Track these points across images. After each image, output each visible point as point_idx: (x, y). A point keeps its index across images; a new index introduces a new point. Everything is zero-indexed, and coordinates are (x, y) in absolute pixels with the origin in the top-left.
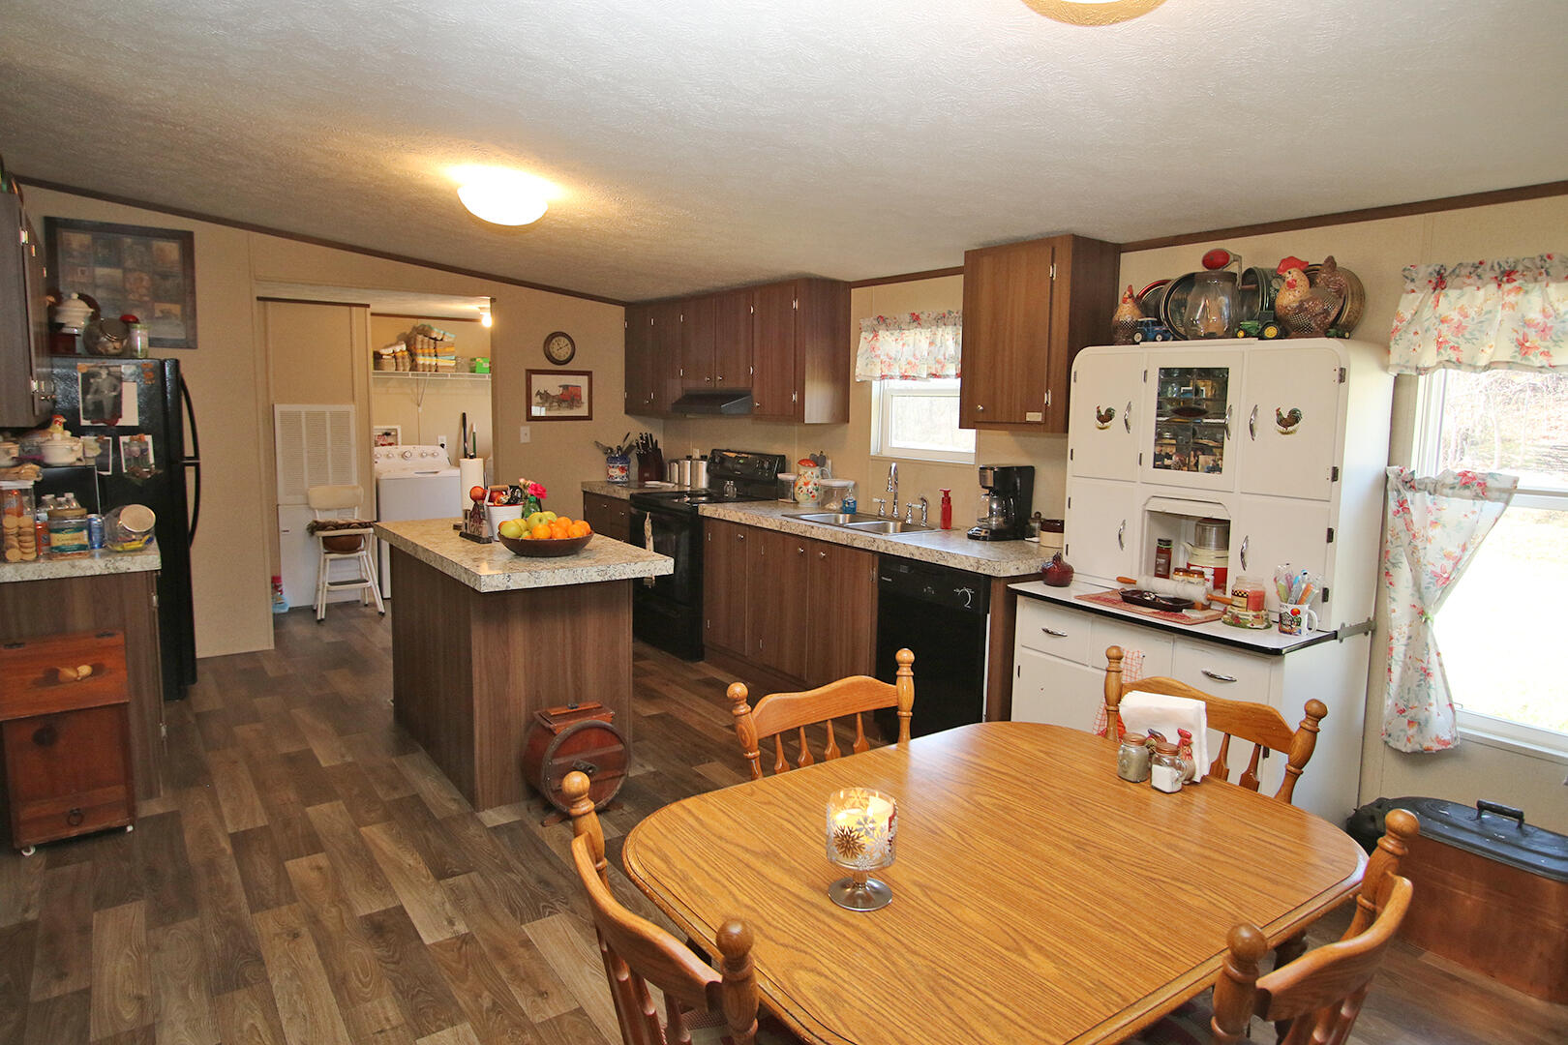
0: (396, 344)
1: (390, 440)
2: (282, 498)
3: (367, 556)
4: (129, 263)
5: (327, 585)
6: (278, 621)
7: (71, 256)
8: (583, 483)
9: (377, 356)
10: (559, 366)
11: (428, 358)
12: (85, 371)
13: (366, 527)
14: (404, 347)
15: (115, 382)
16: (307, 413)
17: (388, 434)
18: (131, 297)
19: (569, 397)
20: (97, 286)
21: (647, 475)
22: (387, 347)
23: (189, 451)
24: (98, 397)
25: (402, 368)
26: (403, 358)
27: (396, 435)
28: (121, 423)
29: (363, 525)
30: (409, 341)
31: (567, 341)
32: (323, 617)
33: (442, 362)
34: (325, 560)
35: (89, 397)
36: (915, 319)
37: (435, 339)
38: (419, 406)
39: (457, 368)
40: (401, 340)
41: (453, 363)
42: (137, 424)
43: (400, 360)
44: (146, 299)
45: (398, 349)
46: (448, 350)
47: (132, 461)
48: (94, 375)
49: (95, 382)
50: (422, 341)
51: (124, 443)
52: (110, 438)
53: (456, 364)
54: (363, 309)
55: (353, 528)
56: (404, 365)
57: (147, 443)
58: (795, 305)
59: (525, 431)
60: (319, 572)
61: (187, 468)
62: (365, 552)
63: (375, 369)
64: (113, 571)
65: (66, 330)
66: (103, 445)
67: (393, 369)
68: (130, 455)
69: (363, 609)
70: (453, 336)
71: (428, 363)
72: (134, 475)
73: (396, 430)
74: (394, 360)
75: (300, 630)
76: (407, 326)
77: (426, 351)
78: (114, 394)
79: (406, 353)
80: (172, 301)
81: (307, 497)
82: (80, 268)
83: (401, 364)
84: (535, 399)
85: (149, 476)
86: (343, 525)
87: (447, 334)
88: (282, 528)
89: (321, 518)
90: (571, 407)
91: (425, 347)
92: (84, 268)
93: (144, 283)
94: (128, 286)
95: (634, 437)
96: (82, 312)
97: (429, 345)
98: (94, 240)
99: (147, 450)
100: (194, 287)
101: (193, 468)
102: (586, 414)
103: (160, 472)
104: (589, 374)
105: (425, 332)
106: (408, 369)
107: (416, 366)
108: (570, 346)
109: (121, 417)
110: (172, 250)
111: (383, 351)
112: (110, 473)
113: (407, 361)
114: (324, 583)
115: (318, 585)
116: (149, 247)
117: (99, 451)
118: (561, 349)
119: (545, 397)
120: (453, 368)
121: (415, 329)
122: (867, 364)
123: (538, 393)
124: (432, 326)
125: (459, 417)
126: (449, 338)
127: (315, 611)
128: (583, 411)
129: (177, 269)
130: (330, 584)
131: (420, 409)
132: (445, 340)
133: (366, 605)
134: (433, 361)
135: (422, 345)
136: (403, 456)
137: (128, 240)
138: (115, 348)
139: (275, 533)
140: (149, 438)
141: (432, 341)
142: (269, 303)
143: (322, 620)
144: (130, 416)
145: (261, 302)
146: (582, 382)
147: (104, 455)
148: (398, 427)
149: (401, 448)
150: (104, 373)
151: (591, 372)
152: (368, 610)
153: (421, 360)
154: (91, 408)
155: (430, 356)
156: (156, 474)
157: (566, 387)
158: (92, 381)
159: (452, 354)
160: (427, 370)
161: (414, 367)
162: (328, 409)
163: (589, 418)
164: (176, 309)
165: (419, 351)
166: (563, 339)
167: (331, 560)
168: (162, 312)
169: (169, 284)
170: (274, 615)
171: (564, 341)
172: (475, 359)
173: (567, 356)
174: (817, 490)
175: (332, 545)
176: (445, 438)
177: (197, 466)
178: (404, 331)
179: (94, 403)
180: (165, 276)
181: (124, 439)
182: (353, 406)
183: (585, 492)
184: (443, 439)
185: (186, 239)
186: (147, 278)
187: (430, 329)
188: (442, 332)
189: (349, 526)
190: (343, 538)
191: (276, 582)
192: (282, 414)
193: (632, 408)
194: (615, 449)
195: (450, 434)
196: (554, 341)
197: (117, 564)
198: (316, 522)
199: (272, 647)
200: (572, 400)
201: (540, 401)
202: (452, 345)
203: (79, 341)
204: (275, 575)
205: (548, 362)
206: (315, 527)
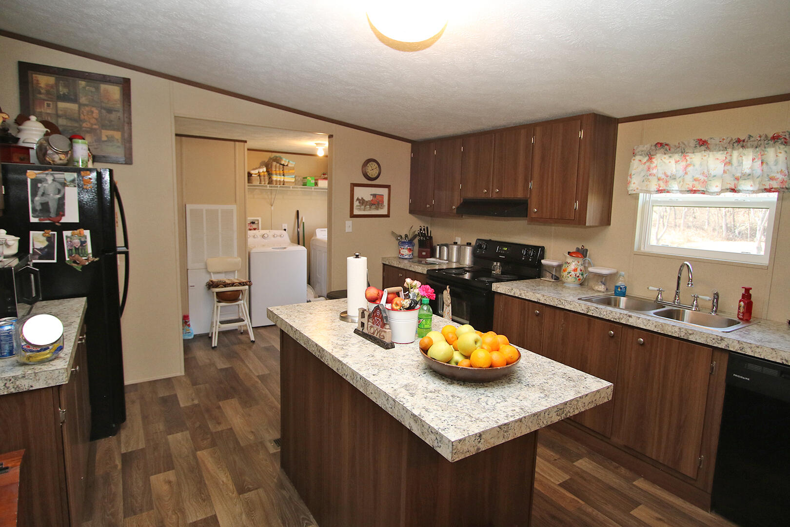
0: (260, 168)
1: (254, 226)
2: (190, 265)
3: (244, 304)
4: (83, 100)
5: (218, 323)
6: (188, 345)
7: (40, 93)
8: (383, 258)
9: (250, 175)
10: (371, 181)
11: (279, 177)
12: (33, 177)
13: (244, 285)
14: (265, 169)
15: (59, 186)
16: (207, 211)
17: (253, 223)
18: (84, 125)
19: (376, 202)
20: (58, 116)
21: (424, 253)
22: (254, 169)
23: (120, 242)
24: (44, 199)
25: (263, 183)
26: (264, 176)
27: (258, 223)
28: (64, 220)
29: (241, 284)
30: (268, 165)
31: (376, 165)
32: (216, 345)
33: (287, 179)
34: (217, 307)
35: (37, 198)
36: (703, 144)
37: (283, 165)
38: (272, 206)
39: (296, 183)
40: (263, 166)
41: (293, 180)
42: (78, 221)
43: (262, 178)
44: (95, 127)
45: (261, 170)
46: (291, 171)
47: (74, 251)
48: (40, 181)
49: (42, 186)
50: (276, 166)
51: (67, 237)
52: (56, 233)
53: (296, 180)
54: (243, 143)
55: (235, 286)
56: (264, 181)
57: (86, 237)
58: (581, 134)
59: (349, 224)
60: (213, 313)
61: (118, 256)
62: (242, 301)
63: (248, 183)
64: (13, 391)
65: (21, 144)
66: (50, 239)
67: (258, 183)
68: (72, 246)
69: (240, 336)
70: (294, 163)
71: (279, 179)
72: (75, 262)
73: (258, 220)
74: (258, 177)
75: (201, 354)
76: (266, 157)
77: (278, 172)
78: (59, 196)
79: (266, 173)
80: (114, 130)
81: (206, 264)
82: (46, 102)
83: (263, 180)
84: (356, 203)
85: (87, 263)
86: (230, 284)
87: (291, 162)
88: (190, 284)
89: (215, 278)
90: (377, 209)
91: (278, 169)
92: (49, 102)
93: (94, 115)
94: (82, 116)
95: (416, 229)
96: (39, 131)
97: (279, 169)
98: (57, 81)
99: (85, 242)
100: (130, 119)
101: (124, 256)
102: (386, 213)
103: (97, 259)
104: (388, 187)
105: (277, 160)
106: (267, 183)
107: (272, 181)
108: (378, 169)
109: (64, 215)
110: (115, 92)
111: (252, 172)
112: (55, 261)
113: (267, 178)
114: (216, 322)
115: (212, 323)
116: (98, 89)
117: (46, 243)
118: (372, 170)
119: (362, 202)
120: (294, 182)
121: (270, 159)
122: (643, 181)
123: (358, 199)
124: (282, 157)
125: (295, 213)
126: (292, 164)
127: (211, 338)
128: (384, 211)
129: (119, 106)
130: (220, 322)
131: (272, 207)
132: (289, 165)
133: (242, 333)
134: (281, 178)
135: (276, 168)
136: (263, 236)
137: (82, 83)
138: (60, 159)
139: (185, 288)
140: (87, 233)
141: (282, 166)
142: (184, 138)
143: (215, 347)
144: (72, 215)
145: (178, 137)
146: (384, 192)
147: (50, 246)
148: (260, 219)
149: (262, 232)
150: (50, 179)
151: (390, 186)
152: (243, 337)
153: (275, 178)
154: (38, 208)
155: (280, 175)
156: (93, 262)
157: (374, 195)
158: (39, 185)
159: (293, 174)
160: (279, 184)
161: (271, 182)
162: (220, 207)
163: (388, 216)
164: (117, 135)
165: (274, 172)
166: (375, 163)
167: (221, 307)
168: (107, 136)
169: (113, 116)
170: (184, 340)
171: (375, 165)
172: (306, 178)
173: (376, 175)
174: (582, 275)
175: (222, 297)
176: (286, 225)
177: (127, 254)
178: (264, 160)
179: (42, 204)
180: (110, 111)
181: (66, 233)
182: (235, 206)
183: (384, 264)
184: (285, 226)
185: (125, 84)
186: (97, 111)
187: (281, 159)
188: (287, 161)
189: (233, 285)
190: (229, 293)
191: (186, 319)
192: (191, 210)
193: (414, 210)
194: (404, 236)
195: (289, 223)
196: (368, 165)
197: (18, 383)
198: (212, 281)
199: (183, 374)
200: (378, 204)
201: (359, 204)
202: (293, 169)
203: (32, 153)
204: (185, 315)
205: (364, 178)
206: (211, 285)
